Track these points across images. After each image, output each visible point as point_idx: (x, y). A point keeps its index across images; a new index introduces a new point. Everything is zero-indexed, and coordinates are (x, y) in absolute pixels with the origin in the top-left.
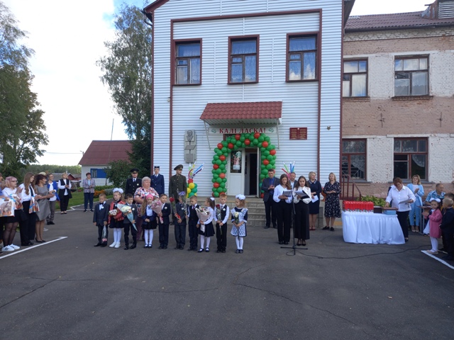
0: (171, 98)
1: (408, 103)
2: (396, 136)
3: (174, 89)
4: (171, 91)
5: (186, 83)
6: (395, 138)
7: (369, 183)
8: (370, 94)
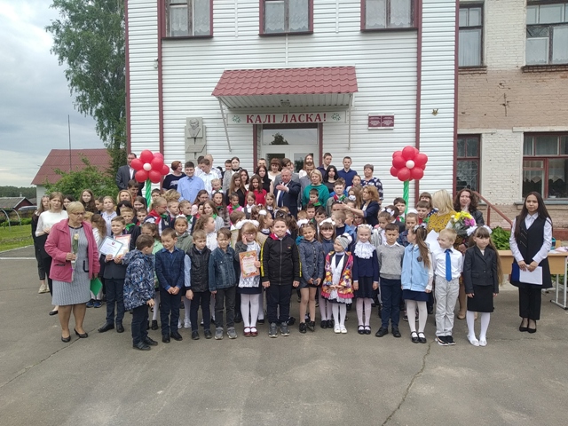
0: (160, 61)
1: (547, 77)
2: (527, 130)
3: (166, 45)
4: (160, 48)
5: (187, 35)
6: (525, 133)
7: (484, 204)
8: (487, 62)
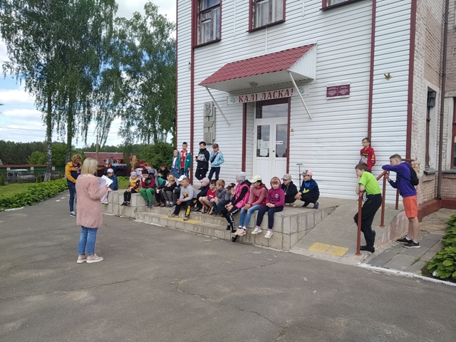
0: (192, 64)
3: (196, 51)
4: (193, 54)
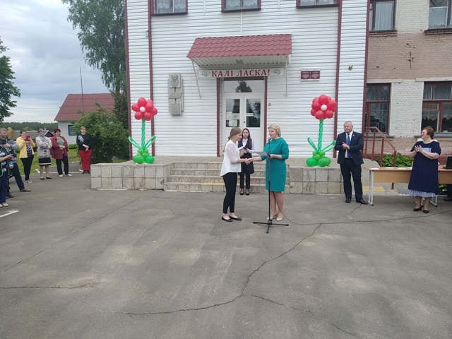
0: (150, 32)
1: (444, 38)
2: (427, 80)
3: (154, 19)
4: (150, 22)
5: (168, 12)
6: (425, 83)
7: (392, 137)
8: (398, 27)
